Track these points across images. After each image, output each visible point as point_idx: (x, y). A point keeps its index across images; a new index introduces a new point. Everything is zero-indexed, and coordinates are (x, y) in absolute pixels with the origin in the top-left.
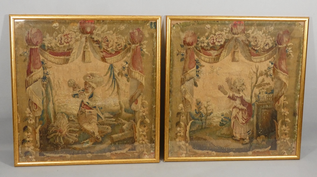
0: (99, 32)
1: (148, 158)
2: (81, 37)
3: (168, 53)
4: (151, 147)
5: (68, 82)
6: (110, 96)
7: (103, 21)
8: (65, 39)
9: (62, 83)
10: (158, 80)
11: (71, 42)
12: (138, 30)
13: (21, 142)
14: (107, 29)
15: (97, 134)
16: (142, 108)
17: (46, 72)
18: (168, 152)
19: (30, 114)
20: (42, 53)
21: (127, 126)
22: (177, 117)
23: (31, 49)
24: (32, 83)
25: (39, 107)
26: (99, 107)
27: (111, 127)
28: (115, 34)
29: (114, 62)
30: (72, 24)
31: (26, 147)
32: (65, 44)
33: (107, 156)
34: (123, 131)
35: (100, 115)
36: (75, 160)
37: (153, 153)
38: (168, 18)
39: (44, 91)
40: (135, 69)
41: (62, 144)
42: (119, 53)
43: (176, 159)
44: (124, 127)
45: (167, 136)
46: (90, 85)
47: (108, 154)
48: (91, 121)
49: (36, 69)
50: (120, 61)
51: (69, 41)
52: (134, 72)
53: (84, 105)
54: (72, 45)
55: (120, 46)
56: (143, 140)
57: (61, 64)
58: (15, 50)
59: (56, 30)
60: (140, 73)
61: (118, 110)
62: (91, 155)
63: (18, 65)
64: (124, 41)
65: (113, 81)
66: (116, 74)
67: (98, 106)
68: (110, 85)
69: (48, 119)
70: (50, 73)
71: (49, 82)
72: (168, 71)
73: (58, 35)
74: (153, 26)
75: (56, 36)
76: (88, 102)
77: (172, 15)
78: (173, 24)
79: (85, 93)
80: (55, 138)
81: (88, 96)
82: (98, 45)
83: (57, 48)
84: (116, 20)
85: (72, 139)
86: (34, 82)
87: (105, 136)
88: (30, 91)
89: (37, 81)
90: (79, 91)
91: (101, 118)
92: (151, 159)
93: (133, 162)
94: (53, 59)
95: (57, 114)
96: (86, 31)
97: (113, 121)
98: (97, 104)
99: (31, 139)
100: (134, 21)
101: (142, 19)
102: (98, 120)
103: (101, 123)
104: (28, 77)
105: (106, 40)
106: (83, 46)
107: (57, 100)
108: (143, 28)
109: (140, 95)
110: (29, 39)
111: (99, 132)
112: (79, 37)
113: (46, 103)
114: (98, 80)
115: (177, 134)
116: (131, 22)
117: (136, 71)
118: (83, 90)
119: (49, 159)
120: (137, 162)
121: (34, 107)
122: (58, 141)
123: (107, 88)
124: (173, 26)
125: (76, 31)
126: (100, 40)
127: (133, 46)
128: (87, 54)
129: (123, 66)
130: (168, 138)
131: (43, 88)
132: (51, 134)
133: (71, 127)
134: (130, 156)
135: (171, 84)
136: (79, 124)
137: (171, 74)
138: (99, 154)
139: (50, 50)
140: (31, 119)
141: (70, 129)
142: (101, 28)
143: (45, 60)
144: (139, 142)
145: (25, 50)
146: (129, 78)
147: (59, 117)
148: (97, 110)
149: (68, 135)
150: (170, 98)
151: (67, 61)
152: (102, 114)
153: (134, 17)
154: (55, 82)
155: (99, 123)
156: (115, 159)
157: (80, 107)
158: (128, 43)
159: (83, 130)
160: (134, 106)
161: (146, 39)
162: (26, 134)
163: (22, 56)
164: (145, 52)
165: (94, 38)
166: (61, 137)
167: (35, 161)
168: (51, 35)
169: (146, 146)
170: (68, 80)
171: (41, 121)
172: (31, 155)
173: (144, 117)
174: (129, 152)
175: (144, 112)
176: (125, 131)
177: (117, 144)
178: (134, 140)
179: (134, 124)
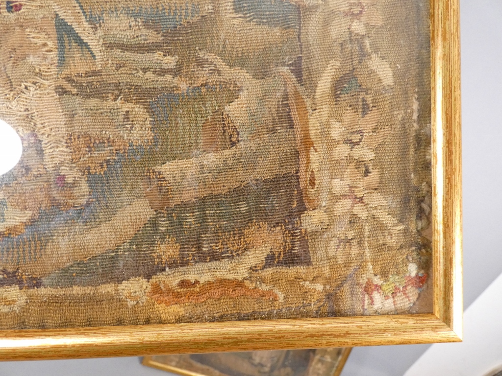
1: (387, 315)
27: (150, 110)
33: (130, 304)
35: (78, 30)
37: (417, 281)
44: (232, 109)
47: (134, 288)
56: (357, 199)
62: (23, 299)
97: (163, 72)
102: (62, 62)
103: (85, 82)
134: (276, 299)
138: (77, 290)
144: (328, 209)
155: (69, 80)
156: (180, 320)
169: (374, 237)
173: (356, 47)
174: (269, 272)
175: (361, 12)
176: (244, 135)
177: (191, 220)
178: (300, 194)
179: (296, 93)
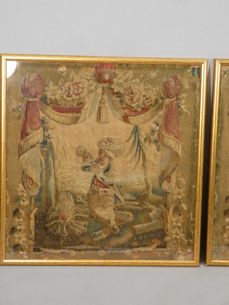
0: (122, 81)
1: (183, 260)
2: (96, 87)
3: (216, 112)
4: (189, 244)
5: (77, 148)
6: (133, 170)
7: (127, 65)
8: (75, 89)
9: (68, 150)
10: (201, 150)
11: (83, 94)
12: (175, 78)
13: (9, 231)
14: (132, 76)
15: (113, 223)
16: (177, 188)
17: (47, 135)
18: (212, 252)
19: (23, 192)
20: (42, 108)
21: (156, 214)
22: (226, 202)
23: (28, 102)
24: (27, 149)
25: (36, 183)
26: (117, 186)
27: (133, 214)
28: (142, 84)
29: (139, 124)
30: (85, 68)
31: (16, 238)
32: (74, 97)
33: (127, 255)
34: (150, 220)
35: (119, 197)
36: (82, 259)
37: (190, 253)
38: (217, 62)
39: (43, 161)
40: (169, 133)
41: (65, 236)
42: (147, 110)
43: (223, 263)
44: (151, 214)
45: (211, 229)
46: (106, 153)
47: (128, 252)
48: (105, 204)
49: (33, 130)
50: (148, 121)
51: (79, 92)
52: (166, 138)
53: (97, 182)
54: (84, 97)
55: (148, 101)
56: (177, 234)
57: (68, 124)
58: (6, 102)
59: (63, 76)
60: (175, 139)
61: (144, 191)
62: (104, 253)
63: (9, 124)
64: (155, 94)
65: (137, 149)
66: (142, 139)
67: (115, 183)
68: (133, 155)
69: (47, 200)
70: (53, 136)
71: (50, 148)
72: (215, 137)
73: (65, 83)
74: (195, 73)
75: (63, 85)
76: (103, 177)
77: (223, 58)
78: (223, 71)
79: (98, 164)
80: (55, 228)
81: (104, 169)
82: (118, 99)
83: (63, 102)
84: (146, 65)
85: (79, 229)
86: (30, 148)
87: (125, 226)
88: (24, 160)
89: (34, 146)
90: (91, 162)
91: (120, 200)
92: (187, 262)
93: (163, 264)
94: (57, 117)
95: (59, 193)
96: (103, 79)
97: (136, 206)
98: (115, 181)
99: (23, 227)
100: (169, 65)
101: (181, 63)
102: (115, 204)
103: (119, 208)
104: (23, 141)
105: (130, 91)
106: (99, 100)
107: (61, 174)
108: (181, 76)
109: (174, 169)
110: (25, 88)
111: (116, 220)
112: (94, 87)
113: (46, 177)
114: (117, 147)
115: (224, 227)
116: (165, 67)
117: (170, 137)
118: (97, 161)
119: (46, 256)
120: (168, 264)
121: (29, 183)
122: (60, 232)
123: (129, 158)
124: (224, 74)
125: (89, 78)
126: (122, 91)
127: (167, 100)
128: (103, 111)
129: (152, 129)
130: (212, 233)
131: (42, 157)
132: (50, 222)
133: (78, 213)
134: (158, 255)
135: (219, 155)
136: (90, 208)
137: (219, 141)
138: (116, 252)
139: (54, 104)
140: (25, 199)
141: (76, 215)
142: (124, 75)
143: (47, 118)
144: (171, 236)
145: (20, 104)
146: (159, 146)
147: (62, 197)
148: (114, 189)
149: (74, 223)
150: (216, 175)
151: (76, 121)
152: (122, 195)
153: (170, 61)
154: (59, 149)
155: (116, 207)
156: (137, 259)
157: (92, 184)
158: (160, 96)
159: (95, 217)
160: (165, 186)
161: (186, 91)
162: (17, 220)
163: (15, 111)
164: (183, 109)
165: (113, 89)
166: (64, 226)
167: (27, 258)
168: (56, 83)
169: (181, 243)
170: (76, 147)
171: (38, 203)
172: (22, 250)
173: (179, 202)
174: (157, 249)
175: (180, 194)
176: (153, 220)
177: (141, 238)
178: (165, 233)
179: (165, 211)
